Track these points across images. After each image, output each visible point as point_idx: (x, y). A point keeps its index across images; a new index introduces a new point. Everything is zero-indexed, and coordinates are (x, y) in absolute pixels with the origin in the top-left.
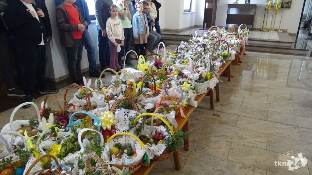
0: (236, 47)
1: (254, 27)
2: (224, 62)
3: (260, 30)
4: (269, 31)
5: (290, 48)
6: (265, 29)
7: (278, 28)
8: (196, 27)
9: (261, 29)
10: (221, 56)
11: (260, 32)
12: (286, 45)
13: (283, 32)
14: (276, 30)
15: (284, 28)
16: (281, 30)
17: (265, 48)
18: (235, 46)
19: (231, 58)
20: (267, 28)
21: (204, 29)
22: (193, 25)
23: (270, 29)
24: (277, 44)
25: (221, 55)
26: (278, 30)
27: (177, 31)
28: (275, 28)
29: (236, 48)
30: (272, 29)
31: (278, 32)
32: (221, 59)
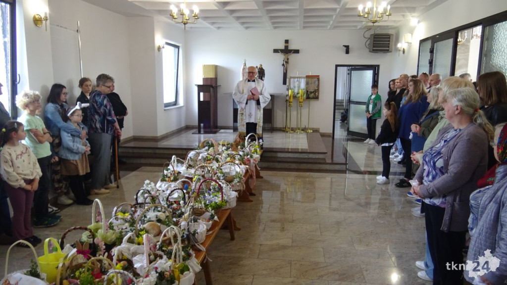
0: (238, 182)
1: (275, 126)
2: (216, 218)
3: (283, 130)
4: (295, 131)
5: (323, 161)
6: (289, 128)
7: (307, 127)
8: (188, 128)
9: (284, 128)
10: (210, 208)
11: (283, 134)
12: (317, 156)
13: (314, 131)
14: (304, 130)
15: (315, 126)
16: (310, 129)
17: (289, 164)
18: (236, 181)
19: (230, 205)
20: (292, 126)
21: (199, 132)
22: (183, 125)
23: (296, 129)
24: (305, 156)
25: (211, 206)
26: (308, 129)
27: (155, 139)
28: (303, 126)
29: (238, 184)
30: (299, 129)
31: (307, 133)
32: (210, 214)
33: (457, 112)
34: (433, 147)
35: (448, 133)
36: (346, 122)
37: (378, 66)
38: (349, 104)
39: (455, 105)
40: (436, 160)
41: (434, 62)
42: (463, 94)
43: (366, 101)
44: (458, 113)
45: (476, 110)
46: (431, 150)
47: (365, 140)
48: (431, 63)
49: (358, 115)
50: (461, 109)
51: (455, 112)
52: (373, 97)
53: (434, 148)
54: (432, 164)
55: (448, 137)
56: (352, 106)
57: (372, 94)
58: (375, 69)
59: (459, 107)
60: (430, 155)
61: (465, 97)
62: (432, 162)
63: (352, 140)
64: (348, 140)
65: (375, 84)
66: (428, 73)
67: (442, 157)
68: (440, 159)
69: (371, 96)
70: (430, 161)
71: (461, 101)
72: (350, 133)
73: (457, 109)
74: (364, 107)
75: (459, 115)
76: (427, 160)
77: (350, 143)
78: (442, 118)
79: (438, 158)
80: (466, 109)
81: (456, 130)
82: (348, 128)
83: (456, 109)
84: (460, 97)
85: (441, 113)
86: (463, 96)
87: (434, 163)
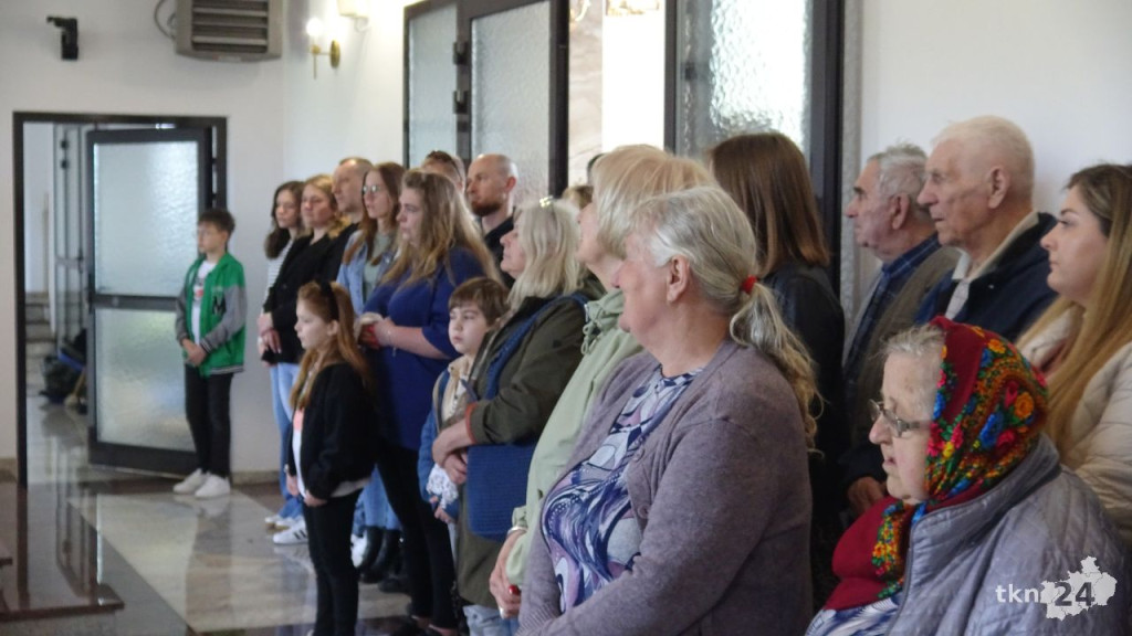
33: (673, 292)
34: (579, 466)
35: (637, 394)
36: (71, 399)
37: (221, 123)
38: (92, 311)
39: (662, 260)
40: (603, 529)
41: (474, 103)
42: (691, 211)
43: (174, 289)
44: (681, 296)
45: (746, 286)
46: (576, 481)
47: (180, 481)
48: (463, 107)
49: (138, 360)
50: (691, 274)
51: (664, 290)
52: (208, 267)
53: (585, 472)
54: (591, 550)
55: (645, 415)
56: (107, 317)
57: (202, 258)
58: (207, 134)
59: (680, 267)
60: (577, 508)
61: (701, 223)
62: (588, 541)
63: (117, 487)
64: (91, 488)
65: (214, 209)
66: (453, 153)
67: (628, 506)
68: (621, 523)
69: (199, 263)
70: (578, 539)
71: (685, 241)
72: (104, 452)
73: (674, 279)
74: (166, 321)
75: (682, 307)
76: (566, 532)
77: (105, 502)
78: (596, 331)
79: (613, 515)
80: (710, 276)
81: (670, 383)
82: (93, 432)
83: (669, 279)
84: (682, 224)
85: (591, 309)
86: (692, 218)
87: (601, 545)
